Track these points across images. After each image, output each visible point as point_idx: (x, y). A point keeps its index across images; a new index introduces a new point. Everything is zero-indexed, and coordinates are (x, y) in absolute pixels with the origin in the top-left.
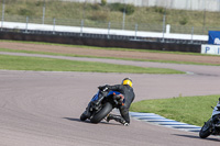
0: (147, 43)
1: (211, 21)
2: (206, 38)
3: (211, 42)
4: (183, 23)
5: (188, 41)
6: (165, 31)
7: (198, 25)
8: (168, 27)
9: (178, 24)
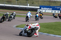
0: (23, 9)
1: (40, 3)
2: (39, 7)
3: (40, 8)
4: (33, 3)
5: (34, 8)
6: (28, 6)
7: (37, 4)
8: (29, 4)
9: (31, 4)
